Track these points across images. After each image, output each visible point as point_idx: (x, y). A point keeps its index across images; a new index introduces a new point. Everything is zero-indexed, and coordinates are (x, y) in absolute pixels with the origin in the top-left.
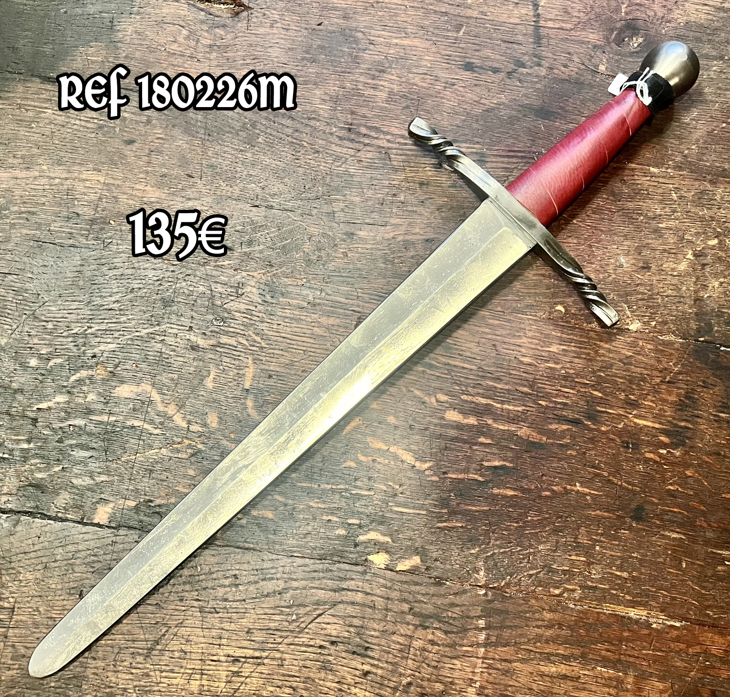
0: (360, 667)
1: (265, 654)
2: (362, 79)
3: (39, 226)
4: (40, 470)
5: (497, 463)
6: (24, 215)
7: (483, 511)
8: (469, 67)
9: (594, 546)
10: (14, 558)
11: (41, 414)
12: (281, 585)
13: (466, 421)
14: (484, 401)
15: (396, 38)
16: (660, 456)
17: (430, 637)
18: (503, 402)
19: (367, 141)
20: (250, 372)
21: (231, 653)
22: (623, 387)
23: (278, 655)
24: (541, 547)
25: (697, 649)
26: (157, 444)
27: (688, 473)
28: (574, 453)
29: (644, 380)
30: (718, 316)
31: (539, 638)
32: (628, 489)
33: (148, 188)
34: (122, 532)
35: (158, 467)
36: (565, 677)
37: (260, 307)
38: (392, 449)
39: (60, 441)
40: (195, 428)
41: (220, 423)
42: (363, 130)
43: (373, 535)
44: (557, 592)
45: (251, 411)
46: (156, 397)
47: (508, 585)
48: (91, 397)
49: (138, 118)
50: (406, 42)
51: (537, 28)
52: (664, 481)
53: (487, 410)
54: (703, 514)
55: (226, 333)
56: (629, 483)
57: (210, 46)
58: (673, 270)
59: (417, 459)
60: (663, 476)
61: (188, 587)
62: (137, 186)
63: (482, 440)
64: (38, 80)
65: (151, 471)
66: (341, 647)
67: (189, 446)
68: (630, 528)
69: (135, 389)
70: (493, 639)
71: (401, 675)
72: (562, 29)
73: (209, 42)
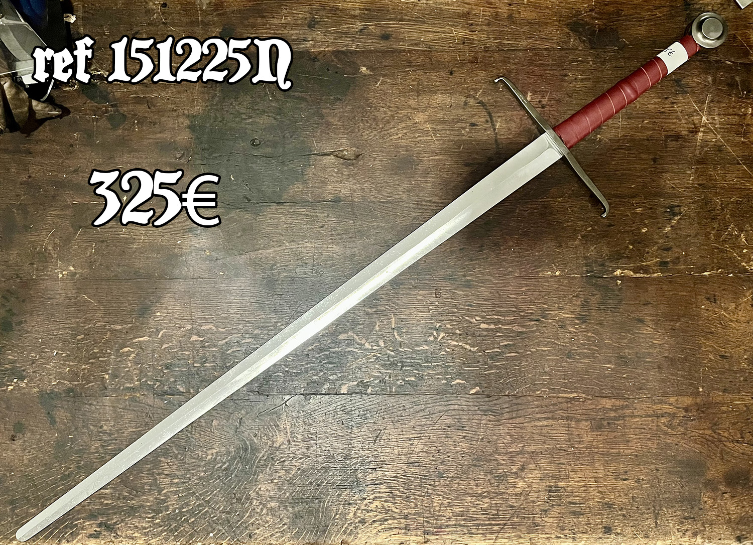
0: (461, 434)
1: (422, 435)
2: (419, 179)
3: (290, 271)
4: (314, 375)
5: (506, 343)
6: (283, 267)
7: (504, 364)
8: (467, 165)
9: (551, 372)
10: (312, 413)
11: (310, 352)
12: (423, 407)
13: (490, 327)
14: (496, 317)
15: (432, 156)
16: (576, 329)
17: (488, 418)
18: (505, 316)
19: (426, 208)
20: (393, 320)
21: (408, 436)
22: (556, 302)
23: (427, 435)
24: (529, 375)
25: (600, 407)
26: (361, 357)
27: (589, 334)
28: (538, 334)
29: (565, 297)
30: (595, 263)
31: (533, 413)
32: (563, 346)
33: (334, 246)
34: (353, 395)
35: (363, 366)
36: (547, 426)
37: (392, 291)
38: (460, 344)
39: (320, 362)
40: (375, 348)
41: (384, 344)
42: (424, 203)
43: (458, 381)
44: (539, 392)
45: (397, 337)
46: (356, 338)
47: (517, 393)
48: (329, 342)
49: (323, 215)
50: (437, 158)
51: (496, 140)
52: (579, 339)
53: (499, 321)
54: (597, 351)
55: (380, 305)
56: (564, 343)
57: (348, 175)
58: (573, 245)
59: (471, 347)
60: (578, 337)
61: (385, 413)
62: (329, 246)
63: (498, 334)
64: (276, 204)
65: (360, 369)
66: (452, 428)
67: (374, 356)
68: (567, 362)
69: (346, 335)
70: (514, 415)
71: (479, 435)
72: (508, 138)
73: (347, 173)
